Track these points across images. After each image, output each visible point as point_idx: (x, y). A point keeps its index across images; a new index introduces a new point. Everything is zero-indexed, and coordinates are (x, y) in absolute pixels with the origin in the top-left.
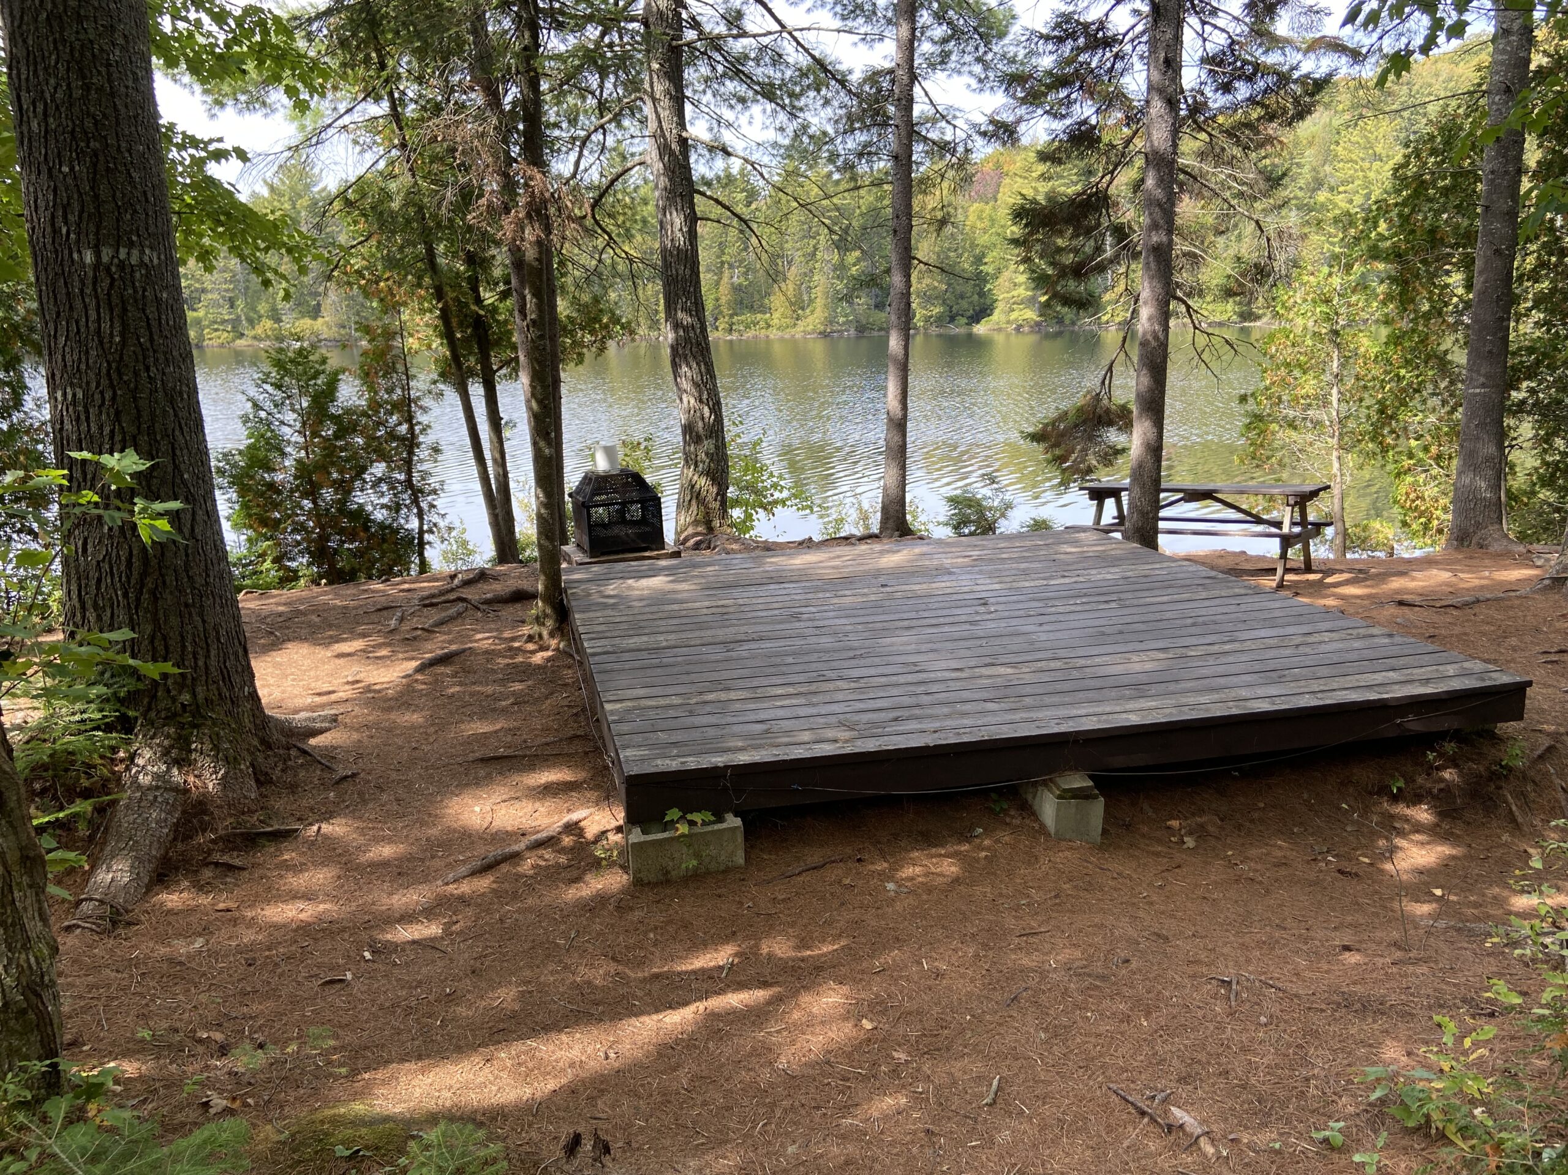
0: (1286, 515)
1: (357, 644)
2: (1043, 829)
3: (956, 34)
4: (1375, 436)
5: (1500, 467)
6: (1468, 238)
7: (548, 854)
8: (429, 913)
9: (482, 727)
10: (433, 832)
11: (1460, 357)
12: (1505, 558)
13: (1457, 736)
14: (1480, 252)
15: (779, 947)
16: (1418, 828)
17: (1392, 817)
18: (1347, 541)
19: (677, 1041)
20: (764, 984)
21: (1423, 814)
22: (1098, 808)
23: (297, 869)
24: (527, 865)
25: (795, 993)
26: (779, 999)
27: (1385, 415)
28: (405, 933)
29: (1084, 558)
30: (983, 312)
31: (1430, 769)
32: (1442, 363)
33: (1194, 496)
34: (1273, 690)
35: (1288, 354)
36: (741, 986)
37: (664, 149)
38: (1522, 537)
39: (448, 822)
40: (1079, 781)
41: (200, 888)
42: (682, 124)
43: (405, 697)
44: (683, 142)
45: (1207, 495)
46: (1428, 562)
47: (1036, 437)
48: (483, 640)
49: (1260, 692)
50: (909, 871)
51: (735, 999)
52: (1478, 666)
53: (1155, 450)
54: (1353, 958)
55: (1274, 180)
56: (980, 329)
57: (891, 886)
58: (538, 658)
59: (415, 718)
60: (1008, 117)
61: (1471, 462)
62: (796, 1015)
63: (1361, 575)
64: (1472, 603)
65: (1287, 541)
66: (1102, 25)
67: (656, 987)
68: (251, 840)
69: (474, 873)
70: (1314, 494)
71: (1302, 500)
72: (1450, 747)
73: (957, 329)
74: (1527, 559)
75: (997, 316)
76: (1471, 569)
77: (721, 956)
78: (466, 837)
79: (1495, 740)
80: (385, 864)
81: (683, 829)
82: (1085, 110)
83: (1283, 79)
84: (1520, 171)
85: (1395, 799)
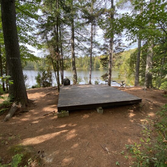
0: (121, 83)
1: (42, 93)
2: (97, 112)
3: (96, 45)
4: (129, 77)
5: (138, 80)
6: (136, 61)
7: (51, 114)
8: (38, 120)
9: (50, 101)
10: (41, 111)
11: (135, 71)
12: (139, 87)
13: (136, 104)
14: (137, 63)
15: (70, 125)
16: (132, 112)
17: (130, 111)
18: (126, 85)
19: (57, 136)
20: (68, 129)
21: (132, 111)
22: (102, 111)
23: (27, 115)
24: (49, 115)
25: (70, 130)
26: (68, 131)
27: (129, 75)
28: (35, 122)
29: (104, 87)
30: (99, 67)
31: (133, 107)
32: (134, 71)
33: (114, 81)
34: (119, 99)
35: (121, 70)
36: (65, 130)
37: (73, 53)
38: (140, 85)
39: (43, 110)
40: (101, 108)
41: (17, 117)
42: (74, 52)
43: (44, 98)
44: (74, 53)
45: (115, 81)
46: (133, 87)
47: (102, 77)
48: (53, 93)
49: (118, 99)
50: (84, 117)
51: (64, 131)
52: (137, 97)
53: (110, 78)
54: (126, 127)
55: (121, 57)
56: (99, 69)
57: (82, 118)
58: (57, 94)
59: (44, 100)
60: (100, 52)
61: (136, 79)
62: (70, 133)
63: (127, 88)
64: (136, 91)
65: (121, 85)
66: (107, 45)
67: (57, 129)
68: (24, 112)
69: (43, 116)
70: (123, 82)
71: (122, 82)
72: (135, 105)
73: (97, 69)
74: (141, 87)
75: (100, 68)
76: (136, 88)
77: (64, 126)
78: (44, 112)
79: (139, 104)
80: (36, 114)
81: (63, 112)
82: (106, 51)
83: (121, 49)
84: (140, 56)
85: (130, 109)
